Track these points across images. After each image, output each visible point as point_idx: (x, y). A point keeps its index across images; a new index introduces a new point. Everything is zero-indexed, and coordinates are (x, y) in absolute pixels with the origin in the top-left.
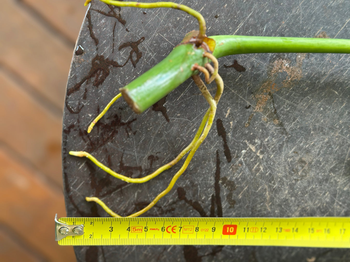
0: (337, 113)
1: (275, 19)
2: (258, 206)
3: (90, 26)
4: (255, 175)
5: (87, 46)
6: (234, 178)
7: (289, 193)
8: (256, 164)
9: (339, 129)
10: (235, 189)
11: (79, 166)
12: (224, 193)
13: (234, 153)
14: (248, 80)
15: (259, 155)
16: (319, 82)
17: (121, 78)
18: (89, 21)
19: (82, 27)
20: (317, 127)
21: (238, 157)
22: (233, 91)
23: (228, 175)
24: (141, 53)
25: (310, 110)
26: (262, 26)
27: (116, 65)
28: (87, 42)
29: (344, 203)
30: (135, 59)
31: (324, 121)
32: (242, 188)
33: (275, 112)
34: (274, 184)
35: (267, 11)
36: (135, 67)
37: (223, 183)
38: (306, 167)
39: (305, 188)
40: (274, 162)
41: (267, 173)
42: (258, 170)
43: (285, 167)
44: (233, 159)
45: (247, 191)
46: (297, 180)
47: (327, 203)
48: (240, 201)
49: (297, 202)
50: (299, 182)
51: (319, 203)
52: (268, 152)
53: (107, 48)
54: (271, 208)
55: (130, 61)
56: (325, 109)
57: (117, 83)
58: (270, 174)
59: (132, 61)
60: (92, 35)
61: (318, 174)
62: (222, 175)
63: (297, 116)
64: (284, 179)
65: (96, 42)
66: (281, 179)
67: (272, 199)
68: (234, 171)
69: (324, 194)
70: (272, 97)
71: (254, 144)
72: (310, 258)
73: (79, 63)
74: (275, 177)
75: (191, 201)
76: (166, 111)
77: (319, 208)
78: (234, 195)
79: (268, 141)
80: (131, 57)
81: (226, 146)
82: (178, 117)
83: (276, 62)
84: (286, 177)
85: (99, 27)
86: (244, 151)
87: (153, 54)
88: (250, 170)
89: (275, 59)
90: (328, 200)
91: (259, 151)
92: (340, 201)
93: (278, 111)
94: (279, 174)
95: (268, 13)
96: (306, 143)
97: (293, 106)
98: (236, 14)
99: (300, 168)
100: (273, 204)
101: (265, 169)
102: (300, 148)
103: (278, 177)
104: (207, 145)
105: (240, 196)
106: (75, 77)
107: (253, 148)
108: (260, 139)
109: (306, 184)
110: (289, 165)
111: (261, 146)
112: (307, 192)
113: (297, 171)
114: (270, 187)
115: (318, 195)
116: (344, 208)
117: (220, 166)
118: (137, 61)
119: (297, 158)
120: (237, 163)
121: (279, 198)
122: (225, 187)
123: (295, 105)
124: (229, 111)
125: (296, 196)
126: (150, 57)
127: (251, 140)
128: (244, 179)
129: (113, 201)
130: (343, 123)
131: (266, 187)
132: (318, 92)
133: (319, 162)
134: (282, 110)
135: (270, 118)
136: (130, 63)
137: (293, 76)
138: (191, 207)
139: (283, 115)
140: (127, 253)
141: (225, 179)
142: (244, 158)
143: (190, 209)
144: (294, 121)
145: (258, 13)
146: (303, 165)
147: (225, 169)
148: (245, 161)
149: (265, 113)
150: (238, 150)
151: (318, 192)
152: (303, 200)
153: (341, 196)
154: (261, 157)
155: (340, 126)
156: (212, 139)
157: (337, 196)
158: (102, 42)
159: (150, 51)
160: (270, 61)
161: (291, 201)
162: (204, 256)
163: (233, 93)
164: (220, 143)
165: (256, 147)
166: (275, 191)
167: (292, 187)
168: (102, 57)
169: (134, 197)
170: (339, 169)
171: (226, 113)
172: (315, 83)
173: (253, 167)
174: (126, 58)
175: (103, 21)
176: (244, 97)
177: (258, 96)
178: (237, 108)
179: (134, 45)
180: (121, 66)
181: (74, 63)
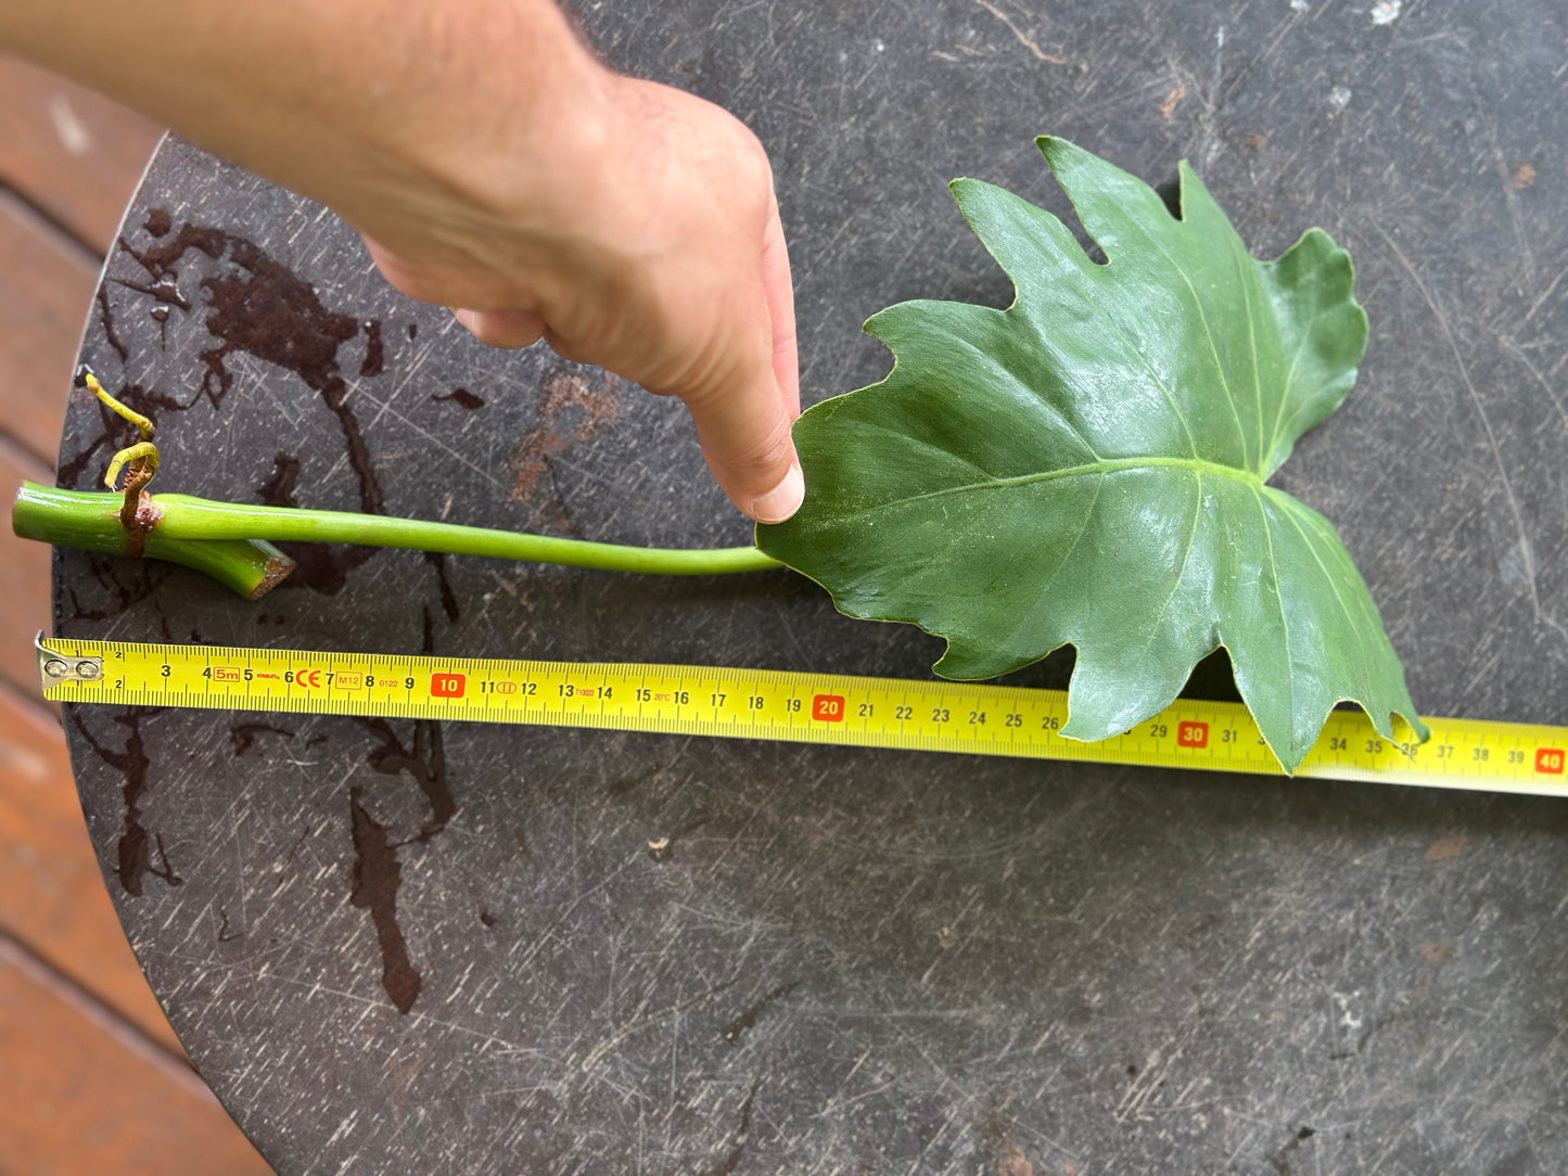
0: (707, 497)
3: (107, 320)
4: (518, 652)
5: (102, 365)
8: (519, 624)
9: (715, 534)
13: (466, 600)
14: (490, 429)
15: (524, 603)
16: (661, 426)
18: (105, 308)
19: (87, 322)
20: (663, 533)
21: (476, 610)
22: (457, 455)
24: (231, 376)
25: (644, 493)
27: (171, 406)
28: (101, 355)
30: (216, 389)
31: (679, 518)
33: (560, 503)
36: (217, 408)
38: (640, 628)
40: (563, 620)
41: (545, 644)
42: (524, 639)
44: (463, 616)
52: (546, 596)
53: (148, 369)
55: (204, 396)
56: (678, 489)
57: (176, 447)
58: (554, 648)
59: (210, 393)
60: (112, 341)
61: (669, 642)
63: (614, 509)
65: (123, 354)
68: (468, 644)
70: (550, 467)
71: (512, 577)
72: (657, 841)
73: (84, 405)
74: (566, 654)
80: (206, 385)
81: (445, 587)
83: (556, 383)
84: (592, 652)
85: (128, 320)
86: (488, 597)
87: (259, 375)
88: (506, 639)
89: (554, 376)
91: (525, 595)
93: (567, 500)
94: (577, 648)
97: (602, 484)
101: (542, 636)
104: (399, 584)
106: (76, 439)
107: (511, 588)
117: (433, 633)
118: (223, 393)
120: (474, 624)
123: (608, 482)
124: (449, 503)
126: (253, 383)
129: (178, 723)
130: (723, 521)
132: (660, 449)
134: (577, 495)
135: (548, 514)
136: (205, 401)
137: (598, 414)
138: (367, 732)
139: (580, 506)
140: (215, 844)
142: (489, 612)
144: (606, 519)
147: (445, 639)
148: (494, 620)
149: (535, 503)
150: (475, 594)
154: (531, 608)
155: (718, 529)
156: (411, 570)
158: (136, 354)
159: (253, 369)
160: (543, 381)
162: (402, 844)
163: (458, 461)
164: (430, 578)
165: (518, 586)
168: (138, 389)
170: (719, 630)
171: (443, 507)
172: (652, 429)
173: (512, 633)
174: (195, 388)
175: (137, 305)
176: (484, 468)
177: (517, 465)
178: (469, 496)
179: (212, 359)
180: (184, 408)
181: (72, 406)
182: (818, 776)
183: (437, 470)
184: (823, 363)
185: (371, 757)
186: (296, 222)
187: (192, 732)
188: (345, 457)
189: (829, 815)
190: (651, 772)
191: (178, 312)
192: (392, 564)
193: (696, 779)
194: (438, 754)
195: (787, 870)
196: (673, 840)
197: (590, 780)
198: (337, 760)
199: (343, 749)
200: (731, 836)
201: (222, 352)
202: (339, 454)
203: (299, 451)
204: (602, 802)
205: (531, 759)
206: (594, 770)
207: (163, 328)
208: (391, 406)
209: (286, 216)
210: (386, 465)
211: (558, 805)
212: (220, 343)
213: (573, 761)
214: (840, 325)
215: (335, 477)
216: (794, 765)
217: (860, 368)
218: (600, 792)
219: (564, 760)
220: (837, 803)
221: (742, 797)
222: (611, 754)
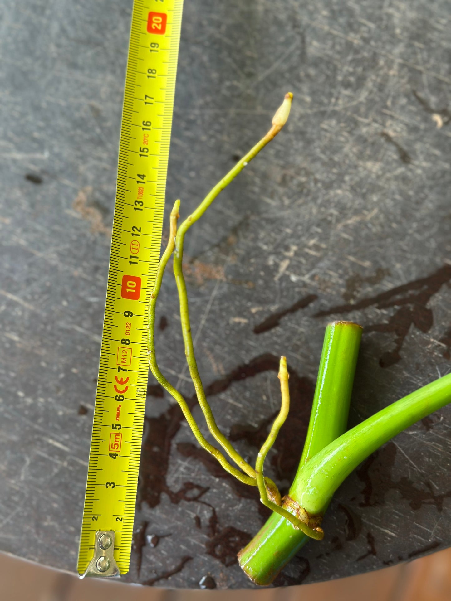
1: (75, 287)
2: (374, 230)
3: (166, 576)
4: (327, 249)
5: (197, 573)
6: (341, 281)
7: (340, 187)
8: (307, 254)
10: (358, 276)
11: (391, 537)
12: (369, 290)
13: (299, 293)
15: (292, 253)
17: (232, 506)
18: (158, 579)
19: (170, 588)
21: (305, 285)
22: (203, 322)
23: (338, 292)
24: (185, 484)
26: (89, 305)
27: (214, 519)
28: (191, 574)
29: (331, 95)
30: (196, 492)
32: (353, 264)
33: (218, 245)
34: (331, 215)
35: (65, 303)
36: (208, 488)
37: (354, 297)
38: (291, 172)
39: (324, 164)
40: (297, 225)
41: (317, 233)
42: (316, 247)
43: (300, 206)
44: (311, 292)
45: (355, 254)
46: (316, 181)
47: (339, 122)
48: (375, 262)
49: (350, 171)
50: (318, 176)
51: (342, 136)
52: (284, 239)
53: (193, 541)
54: (372, 209)
55: (202, 499)
56: (191, 169)
57: (241, 510)
58: (318, 226)
59: (200, 496)
60: (179, 569)
61: (296, 150)
62: (341, 302)
64: (319, 201)
65: (187, 560)
66: (321, 206)
67: (357, 212)
68: (329, 284)
69: (326, 130)
70: (196, 257)
71: (277, 266)
72: (436, 123)
73: (228, 580)
74: (320, 217)
75: (396, 341)
76: (264, 420)
77: (350, 133)
78: (367, 274)
79: (266, 244)
80: (196, 499)
81: (293, 310)
82: (268, 397)
84: (315, 199)
85: (163, 562)
86: (294, 278)
87: (180, 465)
88: (319, 259)
90: (333, 122)
91: (286, 254)
92: (330, 102)
93: (215, 241)
94: (314, 211)
95: (68, 301)
96: (254, 183)
98: (83, 352)
99: (295, 182)
100: (365, 208)
101: (312, 236)
102: (264, 190)
103: (319, 212)
104: (300, 340)
105: (367, 264)
107: (284, 265)
108: (266, 258)
109: (318, 165)
110: (295, 200)
111: (277, 253)
112: (331, 159)
113: (301, 185)
114: (338, 221)
115: (331, 140)
116: (339, 93)
117: (327, 309)
118: (198, 487)
119: (281, 190)
120: (314, 284)
121: (353, 201)
122: (358, 292)
124: (237, 320)
125: (341, 176)
126: (186, 468)
127: (271, 271)
128: (337, 266)
131: (340, 226)
133: (277, 155)
134: (212, 237)
135: (228, 252)
136: (206, 497)
138: (407, 338)
141: (346, 297)
142: (304, 275)
143: (411, 339)
145: (73, 317)
146: (288, 178)
147: (330, 301)
148: (308, 271)
149: (223, 262)
150: (293, 287)
151: (325, 142)
152: (344, 162)
153: (321, 103)
154: (294, 248)
156: (288, 334)
157: (322, 109)
158: (185, 551)
159: (177, 470)
161: (351, 180)
163: (208, 320)
164: (290, 320)
165: (282, 260)
166: (343, 209)
167: (328, 186)
168: (208, 544)
169: (416, 435)
171: (239, 323)
173: (315, 256)
174: (198, 507)
175: (152, 558)
176: (207, 302)
177: (200, 280)
178: (228, 307)
179: (176, 499)
180: (214, 511)
181: (231, 587)
182: (365, 25)
183: (216, 333)
184: (84, 94)
185: (425, 331)
186: (72, 463)
187: (436, 457)
188: (223, 396)
189: (391, 11)
190: (389, 139)
191: (150, 529)
192: (286, 348)
193: (386, 107)
194: (411, 285)
195: (434, 29)
196: (432, 112)
197: (404, 179)
198: (432, 353)
199: (423, 351)
200: (420, 73)
201: (170, 493)
202: (221, 400)
203: (225, 427)
204: (418, 167)
205: (399, 223)
206: (396, 178)
207: (163, 537)
208: (180, 372)
209: (70, 472)
210: (221, 367)
211: (426, 196)
212: (164, 496)
213: (393, 193)
214: (57, 90)
215: (237, 399)
216: (361, 43)
217: (82, 69)
218: (411, 170)
219: (394, 200)
220: (381, 7)
221: (392, 73)
222: (383, 169)
